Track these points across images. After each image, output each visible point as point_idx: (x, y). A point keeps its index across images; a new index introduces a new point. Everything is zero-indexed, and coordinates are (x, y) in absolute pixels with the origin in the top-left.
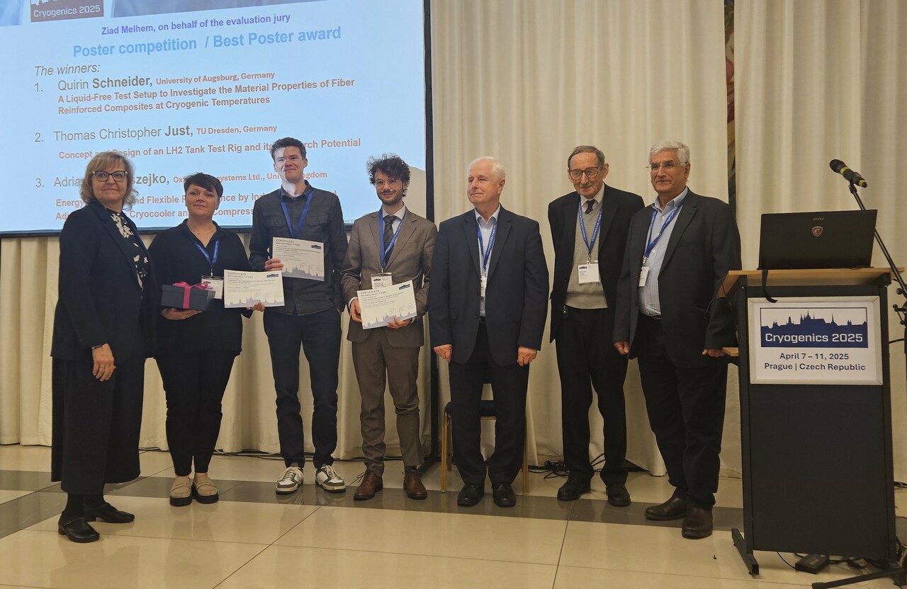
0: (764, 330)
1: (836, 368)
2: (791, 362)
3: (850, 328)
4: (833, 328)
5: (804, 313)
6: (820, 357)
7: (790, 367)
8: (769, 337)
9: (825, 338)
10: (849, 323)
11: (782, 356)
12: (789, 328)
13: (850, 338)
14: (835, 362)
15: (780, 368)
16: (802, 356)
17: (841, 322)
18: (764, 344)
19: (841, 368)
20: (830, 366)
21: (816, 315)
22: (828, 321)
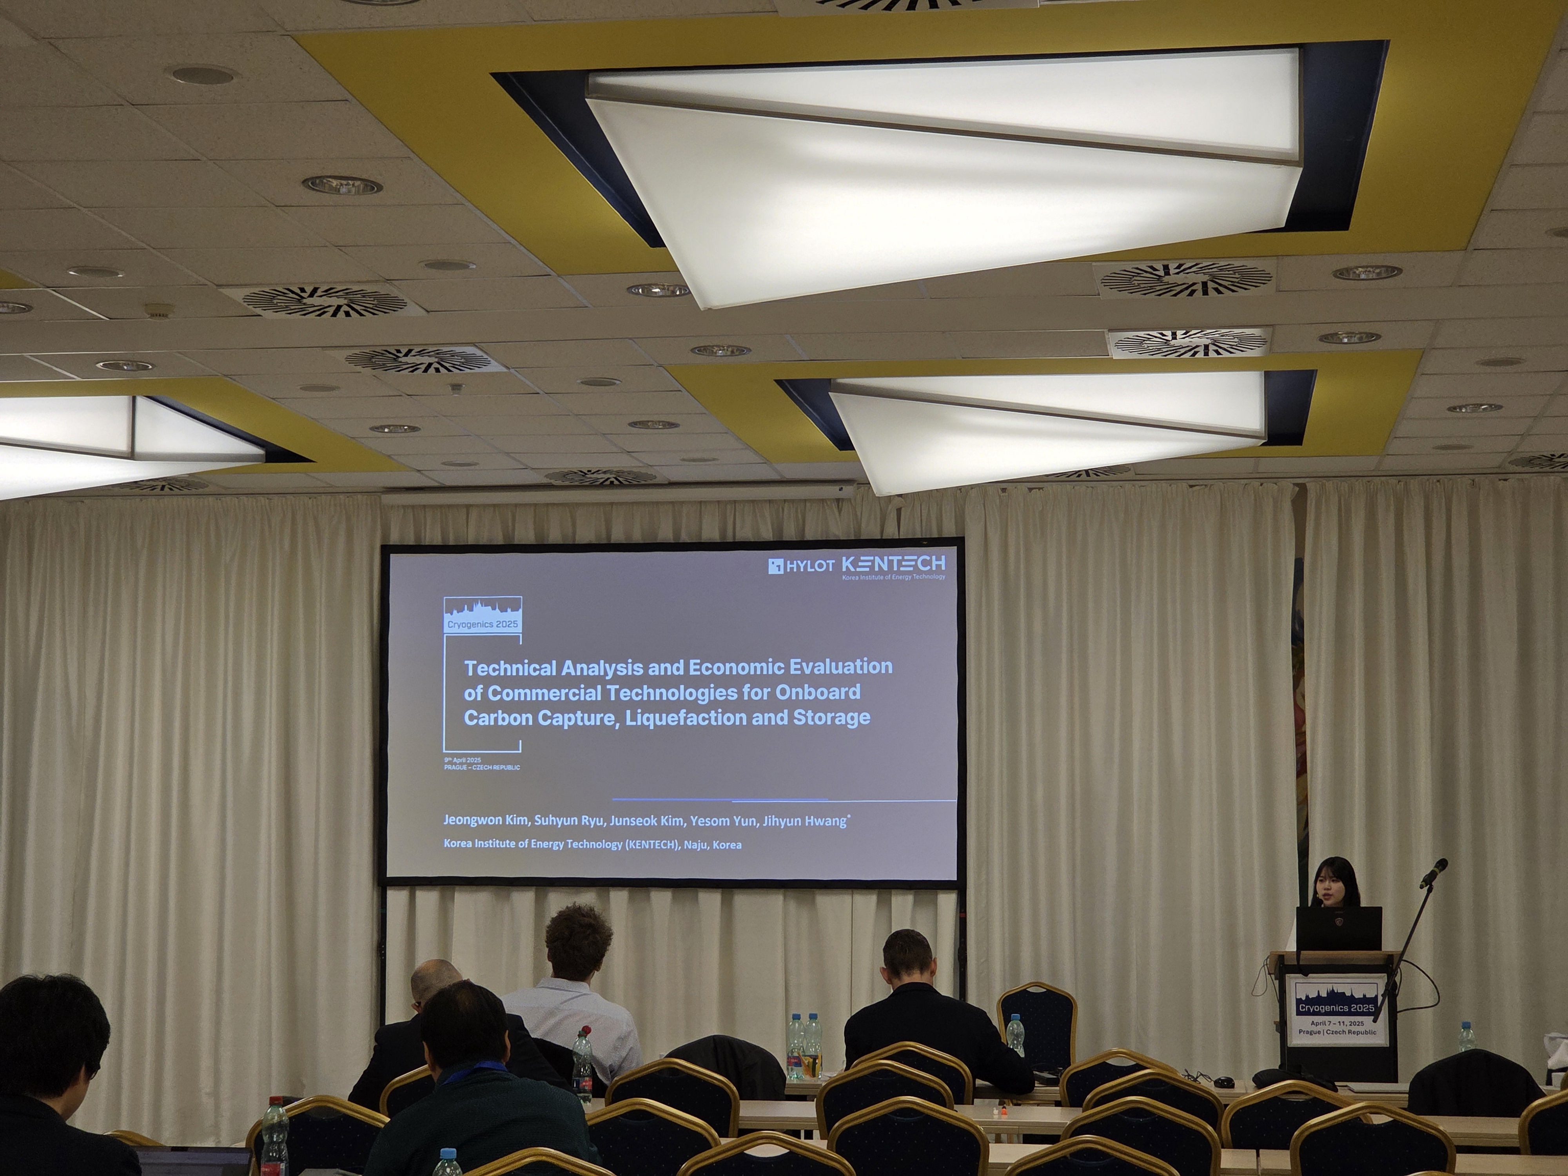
0: (1299, 1001)
1: (1354, 1033)
2: (1319, 1028)
3: (1365, 1000)
4: (1352, 1000)
5: (1330, 987)
6: (1342, 1024)
7: (1319, 1032)
8: (1303, 1008)
9: (1346, 1009)
10: (1364, 996)
11: (1313, 1023)
12: (1318, 1000)
13: (1365, 1008)
14: (1354, 1028)
15: (1311, 1033)
16: (1327, 1023)
17: (1358, 995)
18: (1299, 1013)
19: (1358, 1033)
20: (1350, 1032)
21: (1339, 989)
22: (1348, 994)
